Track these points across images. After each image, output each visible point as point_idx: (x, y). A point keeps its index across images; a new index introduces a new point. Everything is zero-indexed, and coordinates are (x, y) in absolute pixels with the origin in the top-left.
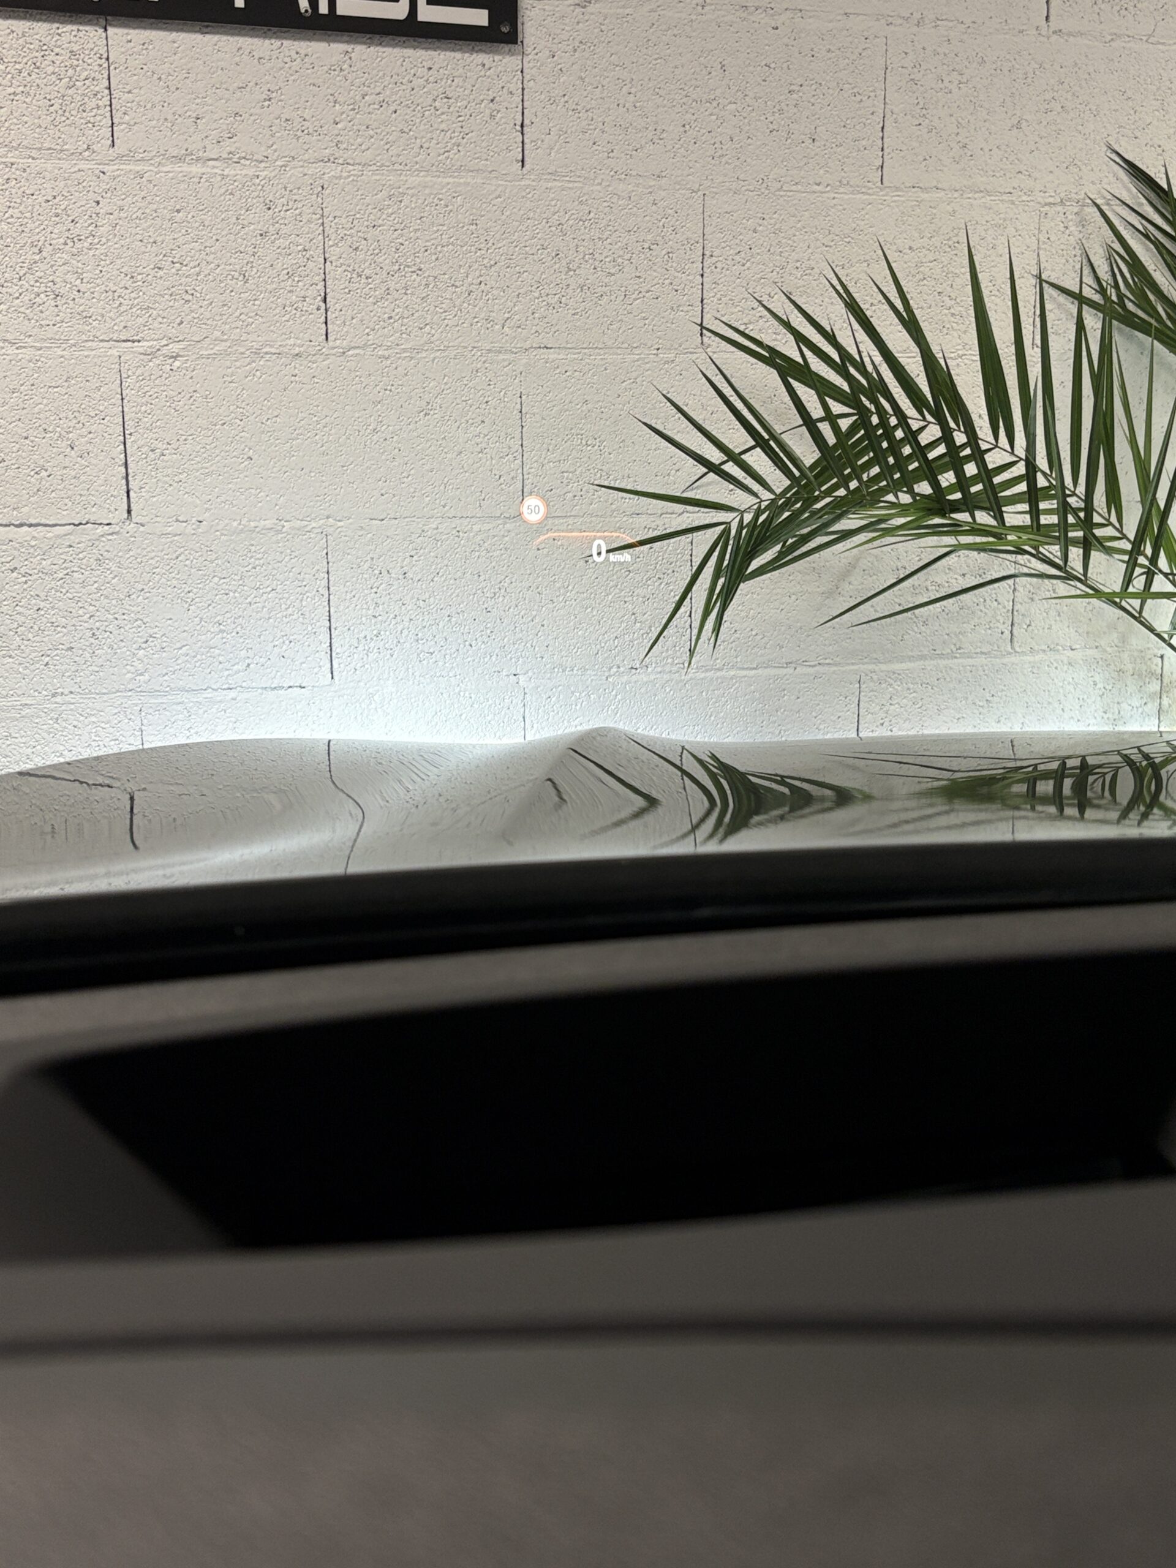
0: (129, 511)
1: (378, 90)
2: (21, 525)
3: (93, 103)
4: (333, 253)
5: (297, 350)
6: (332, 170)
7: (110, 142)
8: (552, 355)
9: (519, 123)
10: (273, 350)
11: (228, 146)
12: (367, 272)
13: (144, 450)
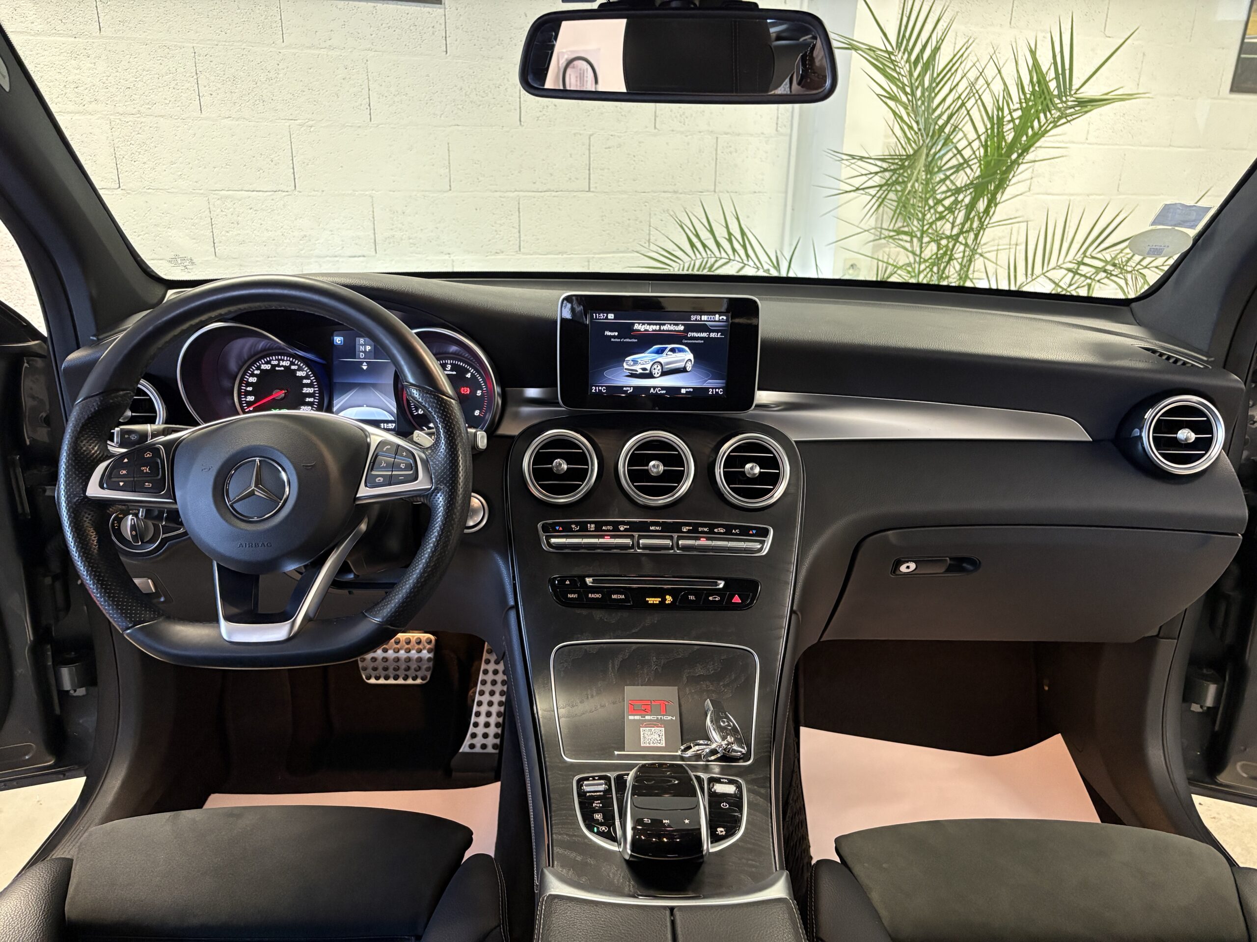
0: (295, 187)
1: (388, 22)
2: (253, 191)
3: (274, 25)
4: (371, 87)
5: (359, 125)
6: (371, 54)
7: (282, 41)
8: (460, 128)
9: (444, 36)
10: (350, 125)
11: (329, 43)
12: (386, 94)
13: (300, 163)
